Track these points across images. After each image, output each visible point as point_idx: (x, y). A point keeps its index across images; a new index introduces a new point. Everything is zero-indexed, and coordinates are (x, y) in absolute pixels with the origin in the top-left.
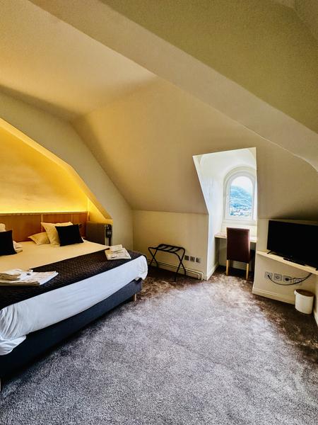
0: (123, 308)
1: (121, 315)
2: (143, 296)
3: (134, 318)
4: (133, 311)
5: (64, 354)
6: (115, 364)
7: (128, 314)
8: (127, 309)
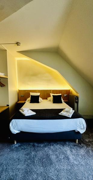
0: (67, 143)
1: (63, 146)
2: (84, 143)
3: (69, 152)
4: (71, 148)
5: (34, 146)
6: (42, 168)
7: (67, 148)
8: (69, 145)
